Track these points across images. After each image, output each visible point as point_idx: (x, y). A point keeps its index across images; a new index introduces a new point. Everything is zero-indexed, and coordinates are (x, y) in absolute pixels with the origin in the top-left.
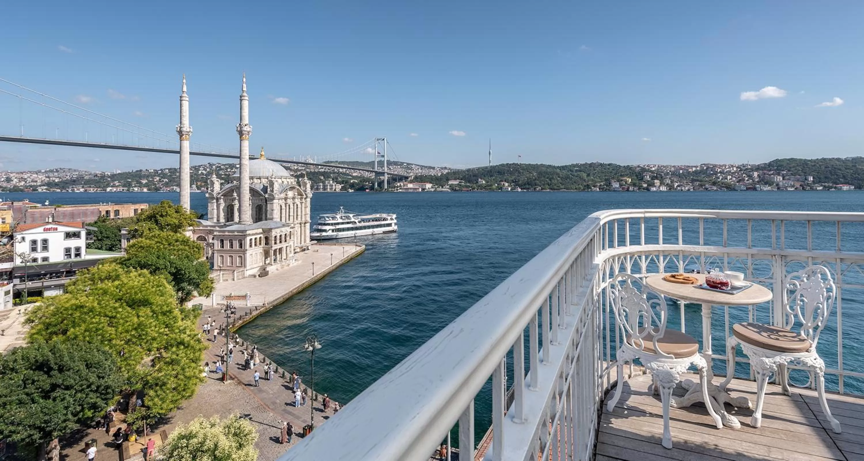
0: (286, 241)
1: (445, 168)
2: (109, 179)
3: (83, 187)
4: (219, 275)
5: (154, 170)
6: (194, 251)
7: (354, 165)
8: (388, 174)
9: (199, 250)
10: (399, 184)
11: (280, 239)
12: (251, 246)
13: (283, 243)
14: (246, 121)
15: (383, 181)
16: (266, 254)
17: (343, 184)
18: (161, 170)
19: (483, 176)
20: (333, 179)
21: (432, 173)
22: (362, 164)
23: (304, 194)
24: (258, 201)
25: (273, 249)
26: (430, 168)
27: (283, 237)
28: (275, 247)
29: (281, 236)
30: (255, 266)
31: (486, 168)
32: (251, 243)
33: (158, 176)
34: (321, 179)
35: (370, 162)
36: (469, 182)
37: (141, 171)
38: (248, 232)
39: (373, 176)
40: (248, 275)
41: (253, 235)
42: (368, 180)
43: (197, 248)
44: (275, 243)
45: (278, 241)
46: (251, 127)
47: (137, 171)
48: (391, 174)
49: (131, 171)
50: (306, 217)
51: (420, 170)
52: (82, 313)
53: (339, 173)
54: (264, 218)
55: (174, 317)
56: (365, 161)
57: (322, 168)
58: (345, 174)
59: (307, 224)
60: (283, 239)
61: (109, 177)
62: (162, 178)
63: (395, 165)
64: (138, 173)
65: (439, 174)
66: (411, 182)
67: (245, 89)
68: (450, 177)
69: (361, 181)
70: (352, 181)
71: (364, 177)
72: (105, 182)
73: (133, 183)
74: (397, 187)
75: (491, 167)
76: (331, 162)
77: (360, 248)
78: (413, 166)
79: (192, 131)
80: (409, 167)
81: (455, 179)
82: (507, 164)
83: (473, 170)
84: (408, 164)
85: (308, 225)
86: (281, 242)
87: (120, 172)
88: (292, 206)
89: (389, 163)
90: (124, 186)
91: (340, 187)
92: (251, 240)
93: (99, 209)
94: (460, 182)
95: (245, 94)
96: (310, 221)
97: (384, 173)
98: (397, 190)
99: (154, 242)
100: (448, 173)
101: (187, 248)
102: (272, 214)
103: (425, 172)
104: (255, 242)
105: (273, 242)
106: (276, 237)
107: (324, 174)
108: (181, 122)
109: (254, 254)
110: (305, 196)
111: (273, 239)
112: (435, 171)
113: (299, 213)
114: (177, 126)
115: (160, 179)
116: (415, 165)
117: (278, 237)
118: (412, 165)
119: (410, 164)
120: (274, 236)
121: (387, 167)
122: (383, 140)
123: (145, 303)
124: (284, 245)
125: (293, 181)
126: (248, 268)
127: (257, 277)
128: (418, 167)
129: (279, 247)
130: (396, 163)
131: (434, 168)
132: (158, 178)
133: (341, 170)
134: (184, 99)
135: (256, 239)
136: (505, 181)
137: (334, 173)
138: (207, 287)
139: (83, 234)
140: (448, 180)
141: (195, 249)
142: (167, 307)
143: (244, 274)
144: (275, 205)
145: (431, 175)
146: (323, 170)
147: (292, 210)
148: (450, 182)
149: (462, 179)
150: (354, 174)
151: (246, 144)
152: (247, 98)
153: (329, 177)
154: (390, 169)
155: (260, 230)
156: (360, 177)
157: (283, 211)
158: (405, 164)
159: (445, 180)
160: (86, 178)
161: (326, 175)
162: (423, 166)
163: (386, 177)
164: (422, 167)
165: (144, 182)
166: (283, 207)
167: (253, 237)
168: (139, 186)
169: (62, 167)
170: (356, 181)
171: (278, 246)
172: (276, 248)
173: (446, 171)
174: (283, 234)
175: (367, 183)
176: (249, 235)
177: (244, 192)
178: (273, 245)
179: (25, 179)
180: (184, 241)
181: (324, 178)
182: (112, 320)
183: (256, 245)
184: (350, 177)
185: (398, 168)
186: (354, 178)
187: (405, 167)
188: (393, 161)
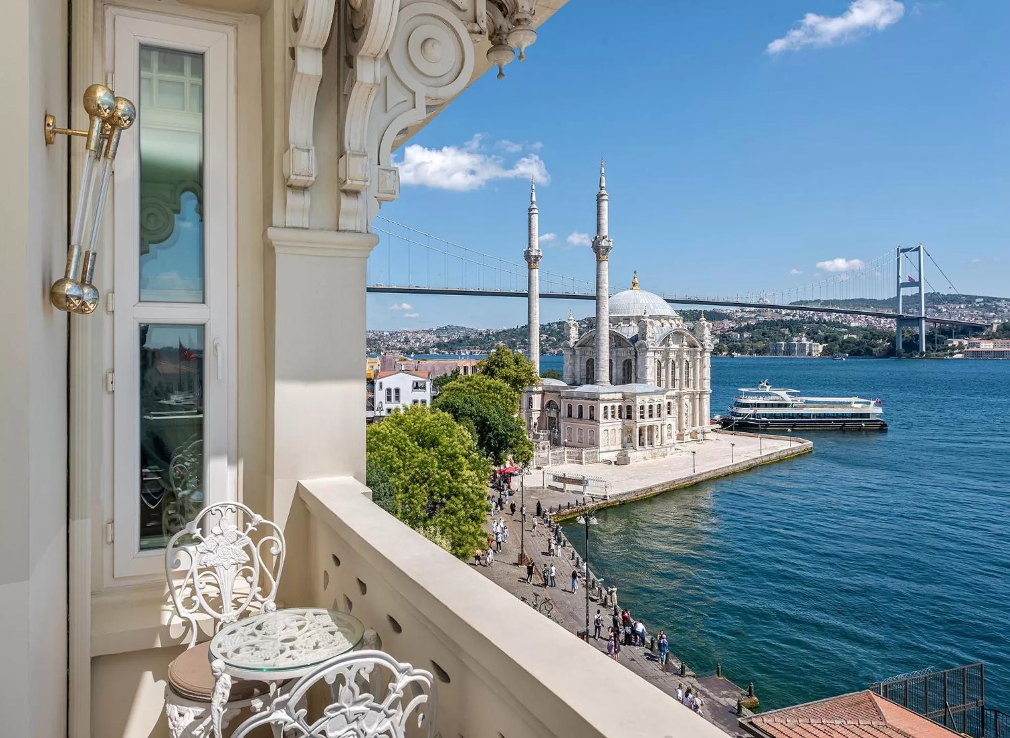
0: (660, 416)
4: (563, 453)
6: (507, 402)
7: (854, 307)
8: (927, 320)
9: (513, 401)
10: (956, 342)
11: (651, 411)
12: (606, 417)
13: (655, 418)
14: (605, 232)
15: (917, 337)
16: (627, 433)
17: (826, 342)
18: (549, 325)
20: (808, 334)
22: (873, 302)
23: (698, 345)
24: (625, 354)
25: (638, 425)
27: (655, 408)
28: (641, 423)
29: (651, 407)
30: (612, 448)
32: (606, 413)
34: (784, 335)
38: (601, 397)
39: (890, 325)
40: (601, 460)
41: (609, 400)
42: (883, 335)
43: (511, 399)
44: (642, 417)
45: (647, 415)
47: (522, 327)
48: (935, 321)
49: (516, 327)
50: (701, 384)
52: (378, 439)
53: (820, 322)
54: (633, 379)
55: (458, 463)
56: (879, 298)
57: (789, 315)
58: (833, 323)
59: (705, 396)
60: (655, 412)
61: (494, 336)
62: (549, 336)
63: (954, 302)
66: (989, 337)
67: (604, 184)
69: (865, 337)
70: (845, 337)
71: (874, 329)
72: (489, 343)
73: (518, 343)
74: (953, 348)
76: (806, 302)
77: (801, 444)
78: (1002, 304)
79: (541, 254)
80: (989, 306)
84: (988, 299)
85: (707, 399)
86: (651, 416)
88: (677, 365)
91: (821, 348)
92: (606, 408)
93: (457, 364)
95: (604, 192)
96: (711, 391)
97: (918, 320)
98: (952, 354)
99: (465, 386)
101: (499, 397)
102: (643, 374)
104: (613, 412)
105: (638, 414)
106: (642, 407)
107: (789, 325)
108: (529, 244)
109: (610, 429)
110: (700, 349)
111: (638, 410)
113: (691, 377)
117: (647, 409)
118: (999, 300)
119: (994, 299)
120: (639, 406)
121: (927, 307)
122: (918, 249)
123: (434, 443)
124: (655, 421)
125: (679, 324)
126: (602, 449)
127: (613, 463)
129: (648, 424)
130: (953, 299)
133: (826, 317)
134: (533, 211)
135: (613, 407)
137: (811, 321)
138: (524, 453)
139: (429, 385)
141: (508, 400)
142: (452, 450)
143: (596, 457)
144: (648, 360)
146: (789, 318)
147: (677, 371)
150: (853, 325)
152: (608, 198)
153: (799, 331)
154: (940, 311)
155: (619, 396)
156: (865, 330)
157: (663, 371)
158: (978, 300)
160: (473, 337)
161: (794, 327)
163: (924, 329)
166: (663, 364)
167: (609, 405)
168: (523, 348)
169: (451, 325)
170: (855, 337)
171: (647, 422)
172: (643, 424)
174: (655, 404)
175: (881, 341)
176: (603, 400)
177: (602, 338)
178: (638, 419)
179: (420, 339)
180: (497, 388)
181: (791, 331)
182: (400, 451)
183: (613, 416)
184: (844, 330)
185: (960, 308)
186: (852, 330)
187: (978, 305)
188: (948, 295)
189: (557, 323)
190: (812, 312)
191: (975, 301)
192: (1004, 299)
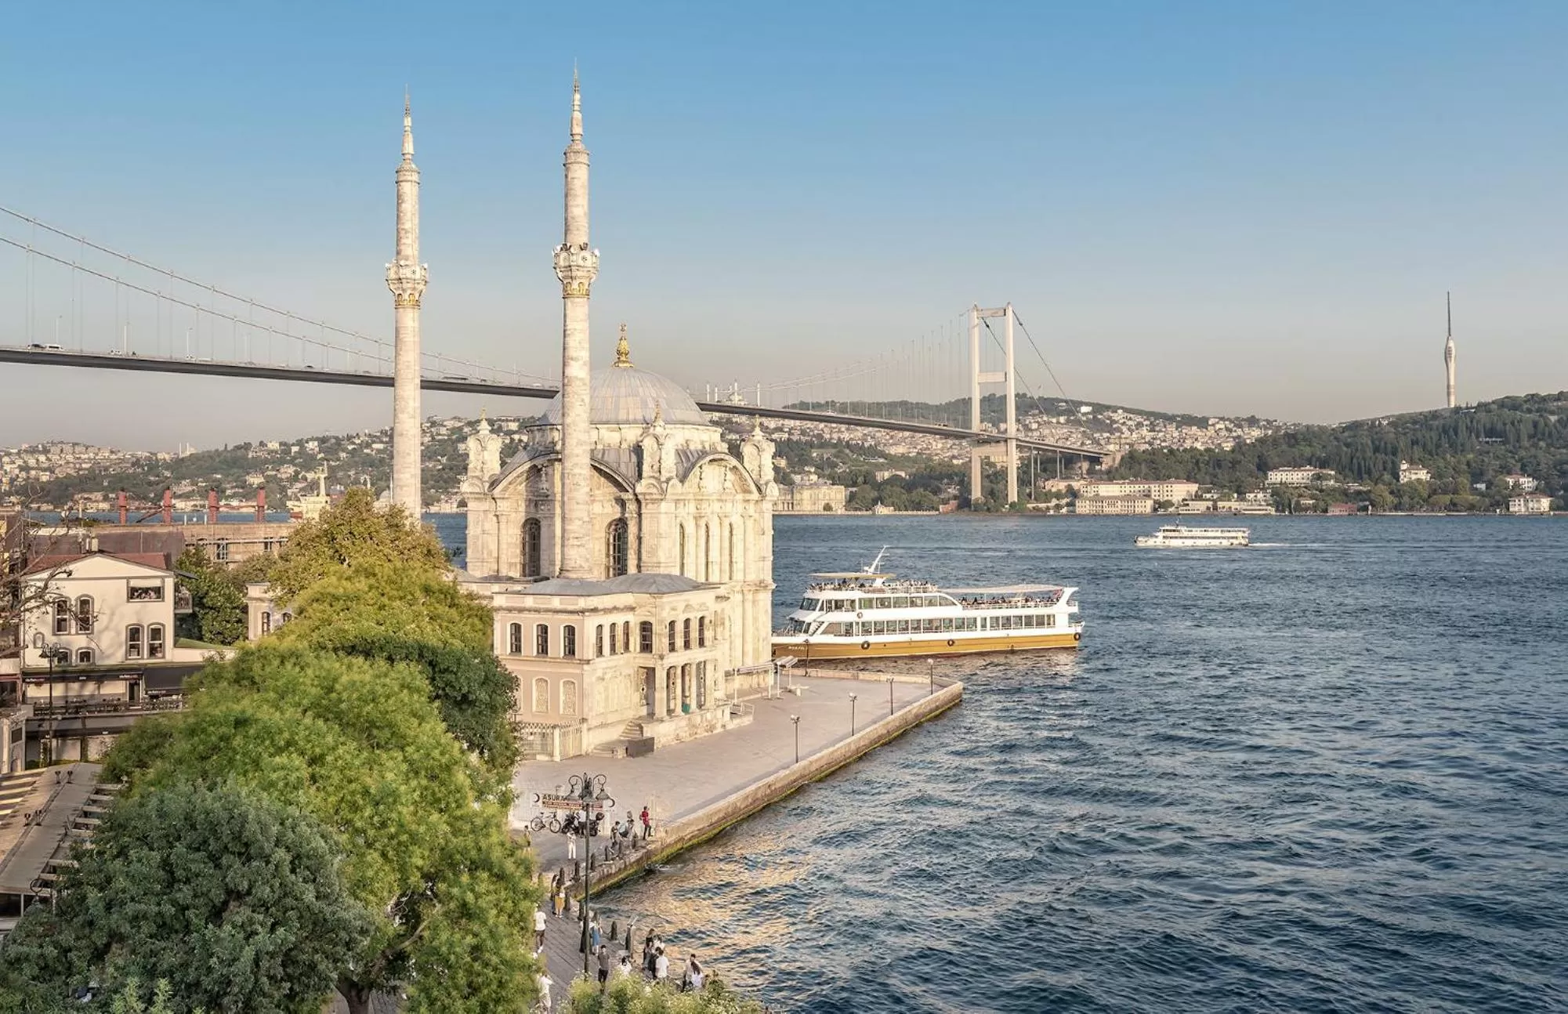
0: (702, 643)
1: (1252, 421)
2: (167, 474)
3: (106, 499)
5: (281, 444)
8: (1021, 446)
11: (687, 634)
12: (599, 652)
13: (694, 649)
15: (1003, 472)
16: (646, 683)
17: (854, 484)
19: (1417, 452)
21: (1198, 440)
22: (923, 409)
24: (611, 509)
25: (665, 666)
26: (1188, 420)
27: (694, 626)
28: (669, 661)
29: (687, 622)
30: (614, 717)
31: (1435, 415)
32: (599, 642)
33: (292, 462)
35: (949, 404)
36: (1359, 478)
37: (247, 446)
38: (592, 604)
40: (592, 746)
41: (605, 612)
42: (945, 470)
44: (672, 646)
45: (679, 642)
46: (597, 252)
47: (238, 448)
48: (1031, 447)
49: (222, 448)
51: (1144, 431)
53: (839, 444)
54: (632, 564)
58: (859, 449)
59: (763, 595)
60: (694, 635)
61: (167, 466)
63: (1048, 412)
64: (239, 453)
65: (1228, 446)
66: (1111, 476)
67: (578, 130)
68: (1272, 456)
69: (919, 475)
70: (886, 475)
71: (931, 458)
75: (1457, 410)
78: (1119, 416)
80: (1100, 418)
81: (1296, 464)
82: (1532, 397)
83: (1372, 426)
84: (1098, 408)
85: (766, 600)
86: (687, 645)
87: (193, 451)
88: (715, 530)
89: (1026, 405)
90: (204, 494)
91: (844, 496)
92: (599, 630)
94: (1318, 477)
95: (579, 146)
97: (1006, 441)
98: (1058, 507)
100: (1261, 441)
102: (655, 551)
103: (1170, 436)
104: (613, 639)
105: (665, 643)
106: (672, 625)
107: (787, 450)
110: (755, 495)
111: (664, 631)
112: (1211, 431)
113: (738, 553)
114: (387, 265)
115: (297, 473)
116: (1126, 410)
117: (680, 627)
118: (1115, 409)
119: (1108, 408)
120: (666, 623)
121: (1018, 421)
122: (1003, 312)
124: (696, 656)
125: (717, 440)
126: (592, 722)
127: (622, 755)
128: (1139, 419)
129: (681, 664)
130: (1048, 406)
131: (1202, 423)
132: (291, 470)
133: (848, 435)
134: (406, 177)
135: (613, 627)
136: (1524, 472)
139: (169, 586)
140: (1264, 467)
143: (581, 742)
144: (664, 520)
145: (1193, 449)
146: (783, 436)
147: (715, 542)
148: (1276, 477)
149: (1323, 464)
150: (893, 450)
151: (579, 313)
152: (584, 158)
153: (804, 462)
154: (1027, 428)
155: (626, 600)
156: (914, 460)
157: (690, 546)
158: (1084, 409)
159: (1253, 467)
162: (1158, 415)
163: (1013, 458)
164: (1156, 418)
165: (255, 480)
166: (690, 528)
167: (606, 620)
170: (903, 474)
171: (679, 659)
172: (672, 664)
173: (1256, 433)
174: (694, 617)
175: (944, 483)
176: (595, 611)
178: (665, 654)
183: (613, 650)
184: (882, 460)
185: (1058, 423)
186: (893, 461)
187: (1084, 419)
188: (1040, 398)
189: (317, 439)
190: (822, 425)
191: (1079, 412)
192: (1122, 408)
